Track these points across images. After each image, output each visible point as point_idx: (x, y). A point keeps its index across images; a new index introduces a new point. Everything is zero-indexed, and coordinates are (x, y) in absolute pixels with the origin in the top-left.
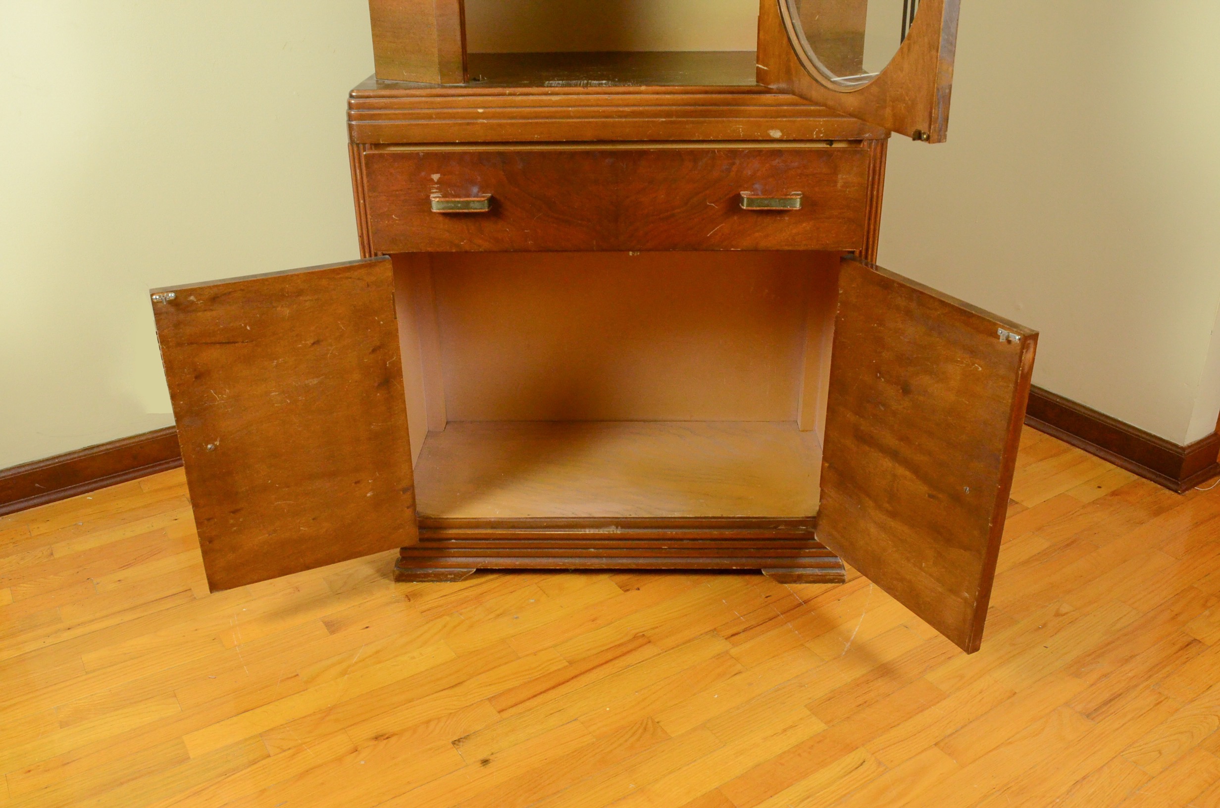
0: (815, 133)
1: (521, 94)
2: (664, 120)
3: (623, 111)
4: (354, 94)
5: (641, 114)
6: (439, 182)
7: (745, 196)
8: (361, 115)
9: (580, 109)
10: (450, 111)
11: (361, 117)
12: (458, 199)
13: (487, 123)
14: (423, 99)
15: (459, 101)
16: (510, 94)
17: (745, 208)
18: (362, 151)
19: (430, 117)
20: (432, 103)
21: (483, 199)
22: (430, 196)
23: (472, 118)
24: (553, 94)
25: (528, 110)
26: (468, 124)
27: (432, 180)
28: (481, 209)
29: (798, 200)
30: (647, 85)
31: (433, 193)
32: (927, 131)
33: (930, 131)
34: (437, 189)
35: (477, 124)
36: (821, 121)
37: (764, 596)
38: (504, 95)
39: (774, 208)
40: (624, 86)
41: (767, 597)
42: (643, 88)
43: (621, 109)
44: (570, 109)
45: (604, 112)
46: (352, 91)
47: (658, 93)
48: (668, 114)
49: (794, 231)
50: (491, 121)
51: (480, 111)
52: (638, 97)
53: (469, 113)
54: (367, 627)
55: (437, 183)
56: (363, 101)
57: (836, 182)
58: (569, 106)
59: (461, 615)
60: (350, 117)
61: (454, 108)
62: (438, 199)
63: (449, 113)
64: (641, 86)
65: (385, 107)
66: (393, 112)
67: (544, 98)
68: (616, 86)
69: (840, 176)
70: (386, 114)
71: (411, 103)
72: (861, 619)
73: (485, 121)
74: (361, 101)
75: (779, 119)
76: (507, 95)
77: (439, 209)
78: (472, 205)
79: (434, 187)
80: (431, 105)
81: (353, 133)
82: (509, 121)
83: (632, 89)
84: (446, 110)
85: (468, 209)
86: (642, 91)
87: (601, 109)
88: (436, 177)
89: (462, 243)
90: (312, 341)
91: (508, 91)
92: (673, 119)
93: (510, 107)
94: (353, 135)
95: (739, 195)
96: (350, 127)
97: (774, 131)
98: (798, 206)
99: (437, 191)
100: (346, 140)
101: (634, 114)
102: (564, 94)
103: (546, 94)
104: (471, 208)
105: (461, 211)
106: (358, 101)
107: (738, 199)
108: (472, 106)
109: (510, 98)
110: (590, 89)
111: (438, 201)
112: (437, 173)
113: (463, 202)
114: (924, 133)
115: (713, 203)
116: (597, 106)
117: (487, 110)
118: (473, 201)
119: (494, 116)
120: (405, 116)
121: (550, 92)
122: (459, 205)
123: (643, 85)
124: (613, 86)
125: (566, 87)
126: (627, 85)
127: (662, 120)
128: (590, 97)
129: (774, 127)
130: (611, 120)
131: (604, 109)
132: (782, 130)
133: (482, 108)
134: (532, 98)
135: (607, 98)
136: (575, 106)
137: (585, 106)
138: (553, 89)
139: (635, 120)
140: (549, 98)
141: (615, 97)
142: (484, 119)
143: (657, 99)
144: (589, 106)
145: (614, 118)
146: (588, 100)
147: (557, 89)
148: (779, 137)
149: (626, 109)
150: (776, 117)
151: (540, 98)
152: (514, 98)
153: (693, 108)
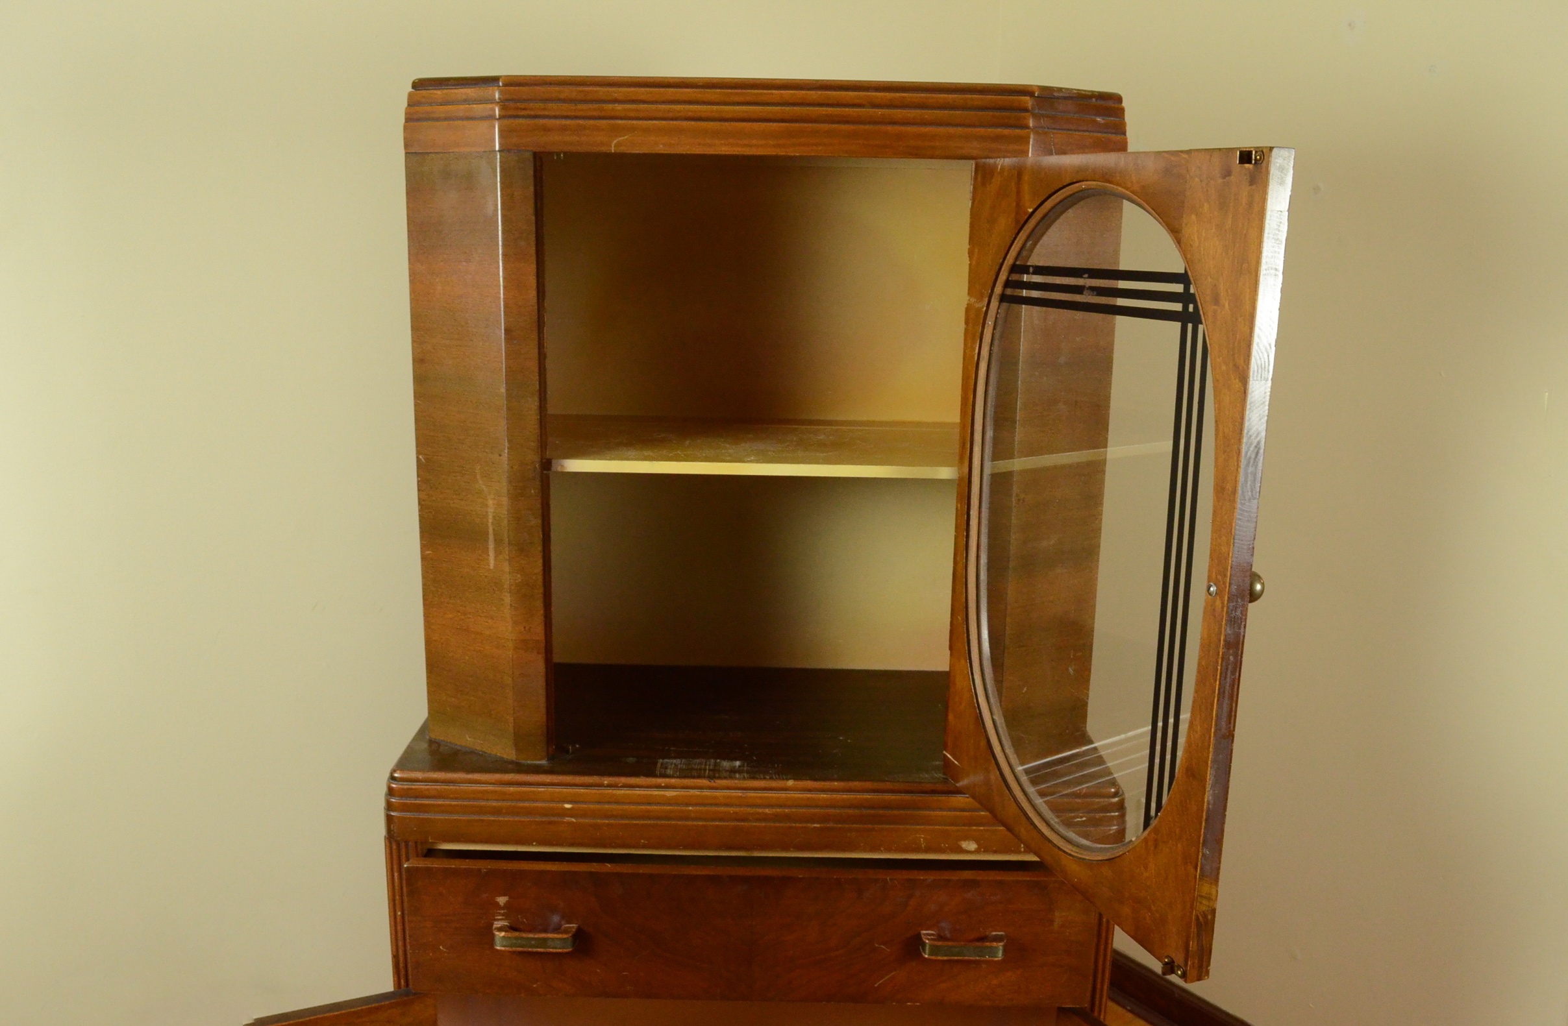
1: (624, 786)
2: (818, 826)
3: (762, 813)
4: (396, 775)
5: (787, 818)
6: (507, 906)
7: (927, 941)
8: (405, 804)
9: (705, 809)
10: (527, 804)
11: (405, 808)
12: (531, 935)
13: (576, 823)
14: (491, 788)
15: (541, 792)
16: (609, 786)
17: (926, 956)
18: (404, 861)
19: (497, 811)
20: (504, 793)
21: (565, 936)
22: (492, 924)
23: (556, 815)
24: (667, 787)
25: (632, 806)
26: (550, 823)
27: (497, 903)
28: (564, 948)
29: (1001, 948)
30: (795, 779)
31: (498, 920)
32: (1182, 964)
33: (1186, 965)
34: (503, 915)
35: (562, 823)
38: (600, 785)
39: (967, 958)
40: (765, 778)
42: (790, 783)
43: (760, 810)
44: (690, 808)
45: (736, 813)
46: (394, 771)
47: (810, 790)
48: (824, 819)
49: (995, 982)
50: (581, 820)
51: (568, 806)
52: (783, 795)
53: (552, 808)
55: (503, 908)
56: (408, 787)
57: (1051, 922)
58: (688, 805)
60: (389, 806)
61: (533, 801)
62: (503, 934)
63: (525, 808)
64: (787, 779)
65: (439, 796)
66: (447, 802)
67: (656, 792)
68: (754, 778)
69: (1057, 914)
70: (438, 805)
71: (474, 792)
73: (574, 820)
74: (406, 786)
75: (974, 828)
76: (605, 787)
77: (503, 946)
78: (550, 943)
79: (499, 913)
80: (503, 797)
81: (392, 827)
82: (605, 821)
83: (774, 784)
84: (521, 804)
85: (544, 948)
86: (789, 787)
87: (731, 810)
88: (502, 900)
89: (535, 986)
91: (606, 781)
92: (831, 825)
93: (609, 803)
94: (392, 829)
95: (918, 937)
96: (389, 819)
97: (967, 842)
98: (1000, 955)
99: (503, 917)
100: (382, 831)
101: (776, 818)
102: (683, 788)
103: (658, 787)
104: (549, 948)
105: (535, 950)
106: (401, 786)
107: (917, 941)
108: (558, 799)
109: (610, 791)
110: (717, 782)
111: (503, 937)
112: (504, 896)
113: (538, 939)
114: (1179, 967)
115: (884, 944)
116: (727, 805)
117: (577, 806)
118: (553, 939)
119: (584, 815)
120: (465, 810)
121: (663, 785)
122: (533, 942)
123: (790, 779)
124: (750, 778)
125: (685, 777)
126: (768, 777)
127: (815, 825)
128: (718, 793)
129: (967, 838)
130: (746, 824)
131: (737, 809)
132: (977, 842)
133: (568, 802)
134: (638, 792)
135: (740, 794)
136: (696, 805)
137: (711, 805)
138: (667, 780)
139: (778, 825)
140: (662, 793)
141: (752, 794)
142: (572, 817)
143: (808, 798)
144: (716, 805)
145: (751, 821)
146: (715, 798)
147: (673, 781)
148: (973, 850)
149: (767, 811)
150: (970, 825)
151: (649, 793)
152: (614, 792)
153: (857, 812)
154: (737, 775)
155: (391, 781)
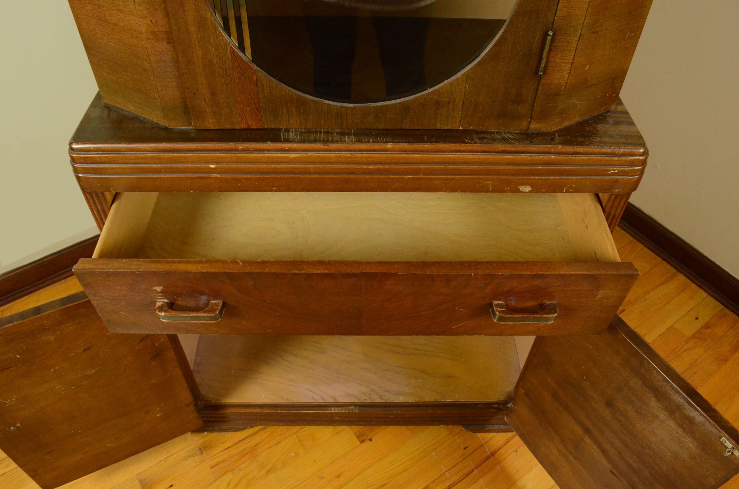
0: (565, 188)
1: (256, 150)
2: (411, 177)
3: (367, 169)
4: (74, 147)
5: (387, 171)
9: (321, 166)
10: (180, 166)
11: (87, 171)
13: (221, 177)
15: (189, 157)
23: (204, 173)
24: (290, 150)
25: (264, 166)
26: (201, 178)
30: (393, 143)
35: (210, 178)
36: (574, 179)
37: (463, 448)
38: (237, 150)
40: (369, 142)
41: (465, 448)
42: (390, 145)
44: (310, 166)
45: (346, 169)
46: (71, 144)
47: (405, 151)
48: (416, 172)
50: (225, 176)
51: (212, 166)
52: (384, 155)
53: (200, 168)
54: (171, 486)
56: (87, 155)
58: (308, 163)
59: (240, 470)
60: (76, 170)
63: (179, 168)
67: (281, 155)
68: (360, 141)
70: (112, 168)
72: (533, 474)
73: (219, 176)
74: (85, 155)
75: (531, 177)
76: (240, 151)
80: (160, 160)
81: (83, 185)
82: (244, 176)
83: (376, 146)
84: (175, 165)
86: (389, 148)
87: (342, 166)
90: (82, 349)
91: (241, 147)
92: (421, 176)
93: (245, 163)
96: (79, 179)
97: (524, 187)
101: (378, 171)
102: (303, 150)
103: (283, 150)
106: (81, 155)
108: (204, 161)
109: (244, 154)
110: (332, 146)
116: (338, 163)
117: (220, 166)
119: (226, 171)
120: (132, 171)
121: (287, 149)
123: (390, 142)
124: (357, 142)
125: (304, 141)
126: (371, 140)
127: (409, 176)
128: (333, 155)
129: (523, 184)
130: (354, 176)
131: (346, 166)
132: (531, 186)
133: (213, 163)
134: (266, 155)
135: (349, 155)
136: (314, 163)
137: (326, 163)
138: (290, 145)
139: (379, 176)
140: (286, 155)
141: (358, 155)
142: (217, 174)
143: (404, 158)
144: (331, 163)
145: (358, 174)
146: (329, 158)
147: (295, 146)
148: (528, 191)
149: (371, 167)
150: (530, 174)
151: (276, 155)
152: (248, 155)
153: (442, 167)
154: (347, 139)
155: (71, 151)
